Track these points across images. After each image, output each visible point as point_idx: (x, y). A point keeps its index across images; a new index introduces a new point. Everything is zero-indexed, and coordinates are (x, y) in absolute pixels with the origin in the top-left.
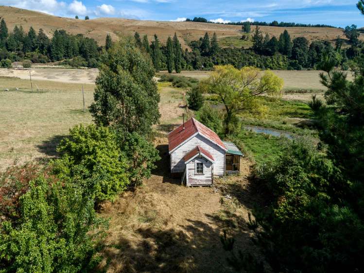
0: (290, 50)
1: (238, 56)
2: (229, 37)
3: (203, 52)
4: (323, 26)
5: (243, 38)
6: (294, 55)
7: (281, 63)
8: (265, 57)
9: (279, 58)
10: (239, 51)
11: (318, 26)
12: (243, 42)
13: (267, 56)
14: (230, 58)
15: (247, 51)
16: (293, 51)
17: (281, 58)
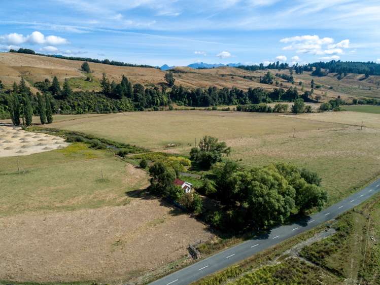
0: (132, 94)
1: (92, 100)
2: (74, 78)
3: (55, 94)
4: (146, 66)
5: (88, 79)
6: (136, 99)
7: (129, 105)
8: (115, 100)
9: (126, 101)
10: (92, 94)
11: (142, 66)
12: (89, 84)
13: (116, 99)
14: (85, 102)
15: (99, 95)
16: (135, 95)
17: (127, 101)
